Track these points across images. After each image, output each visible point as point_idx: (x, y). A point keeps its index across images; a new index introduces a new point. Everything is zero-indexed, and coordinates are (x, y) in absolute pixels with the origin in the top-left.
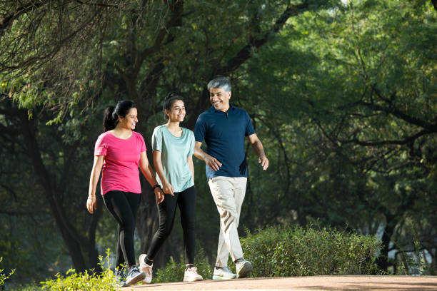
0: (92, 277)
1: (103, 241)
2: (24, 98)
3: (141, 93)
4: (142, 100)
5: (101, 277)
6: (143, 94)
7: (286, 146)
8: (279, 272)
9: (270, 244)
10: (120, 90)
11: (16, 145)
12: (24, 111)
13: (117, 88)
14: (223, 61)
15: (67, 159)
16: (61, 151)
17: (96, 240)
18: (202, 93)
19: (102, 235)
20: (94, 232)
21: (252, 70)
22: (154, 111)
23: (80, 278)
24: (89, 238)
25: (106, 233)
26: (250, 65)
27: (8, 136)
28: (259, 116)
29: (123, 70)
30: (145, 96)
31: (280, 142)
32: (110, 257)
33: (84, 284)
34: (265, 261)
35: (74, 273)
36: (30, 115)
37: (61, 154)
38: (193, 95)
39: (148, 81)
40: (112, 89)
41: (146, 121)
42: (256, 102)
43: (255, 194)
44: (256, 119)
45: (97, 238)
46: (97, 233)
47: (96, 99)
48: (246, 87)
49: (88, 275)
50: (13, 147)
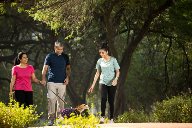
0: (84, 118)
1: (90, 100)
2: (53, 24)
3: (112, 23)
4: (112, 27)
5: (88, 118)
6: (113, 24)
7: (188, 54)
8: (185, 121)
9: (180, 105)
10: (101, 21)
11: (47, 49)
12: (53, 31)
13: (99, 20)
14: (156, 8)
15: (72, 57)
16: (70, 53)
17: (86, 99)
18: (144, 24)
19: (89, 97)
20: (85, 95)
21: (171, 12)
22: (119, 33)
23: (77, 118)
24: (82, 98)
25: (91, 96)
26: (170, 10)
27: (43, 44)
28: (174, 38)
29: (103, 11)
30: (114, 25)
31: (185, 52)
32: (93, 108)
33: (79, 121)
34: (177, 114)
35: (74, 115)
36: (56, 33)
37: (70, 54)
38: (139, 25)
39: (116, 17)
40: (97, 21)
41: (114, 38)
42: (173, 29)
43: (170, 79)
44: (172, 39)
45: (86, 98)
46: (87, 96)
47: (89, 26)
48: (168, 22)
49: (81, 117)
50: (46, 49)
